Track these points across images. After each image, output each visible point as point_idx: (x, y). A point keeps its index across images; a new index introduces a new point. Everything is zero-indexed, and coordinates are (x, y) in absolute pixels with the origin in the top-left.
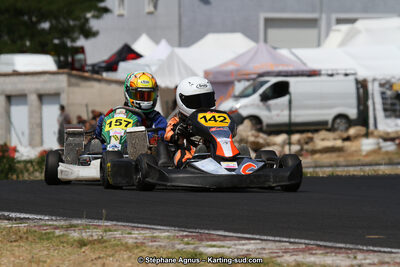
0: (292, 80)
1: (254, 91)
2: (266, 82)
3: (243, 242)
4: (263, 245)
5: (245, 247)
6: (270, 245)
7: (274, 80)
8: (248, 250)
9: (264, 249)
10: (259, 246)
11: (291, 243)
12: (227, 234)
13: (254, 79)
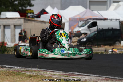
0: (98, 21)
1: (86, 25)
2: (90, 22)
3: (84, 76)
4: (91, 77)
5: (85, 78)
6: (93, 78)
7: (92, 21)
8: (86, 79)
9: (91, 79)
10: (90, 78)
11: (100, 77)
12: (78, 73)
13: (85, 21)
